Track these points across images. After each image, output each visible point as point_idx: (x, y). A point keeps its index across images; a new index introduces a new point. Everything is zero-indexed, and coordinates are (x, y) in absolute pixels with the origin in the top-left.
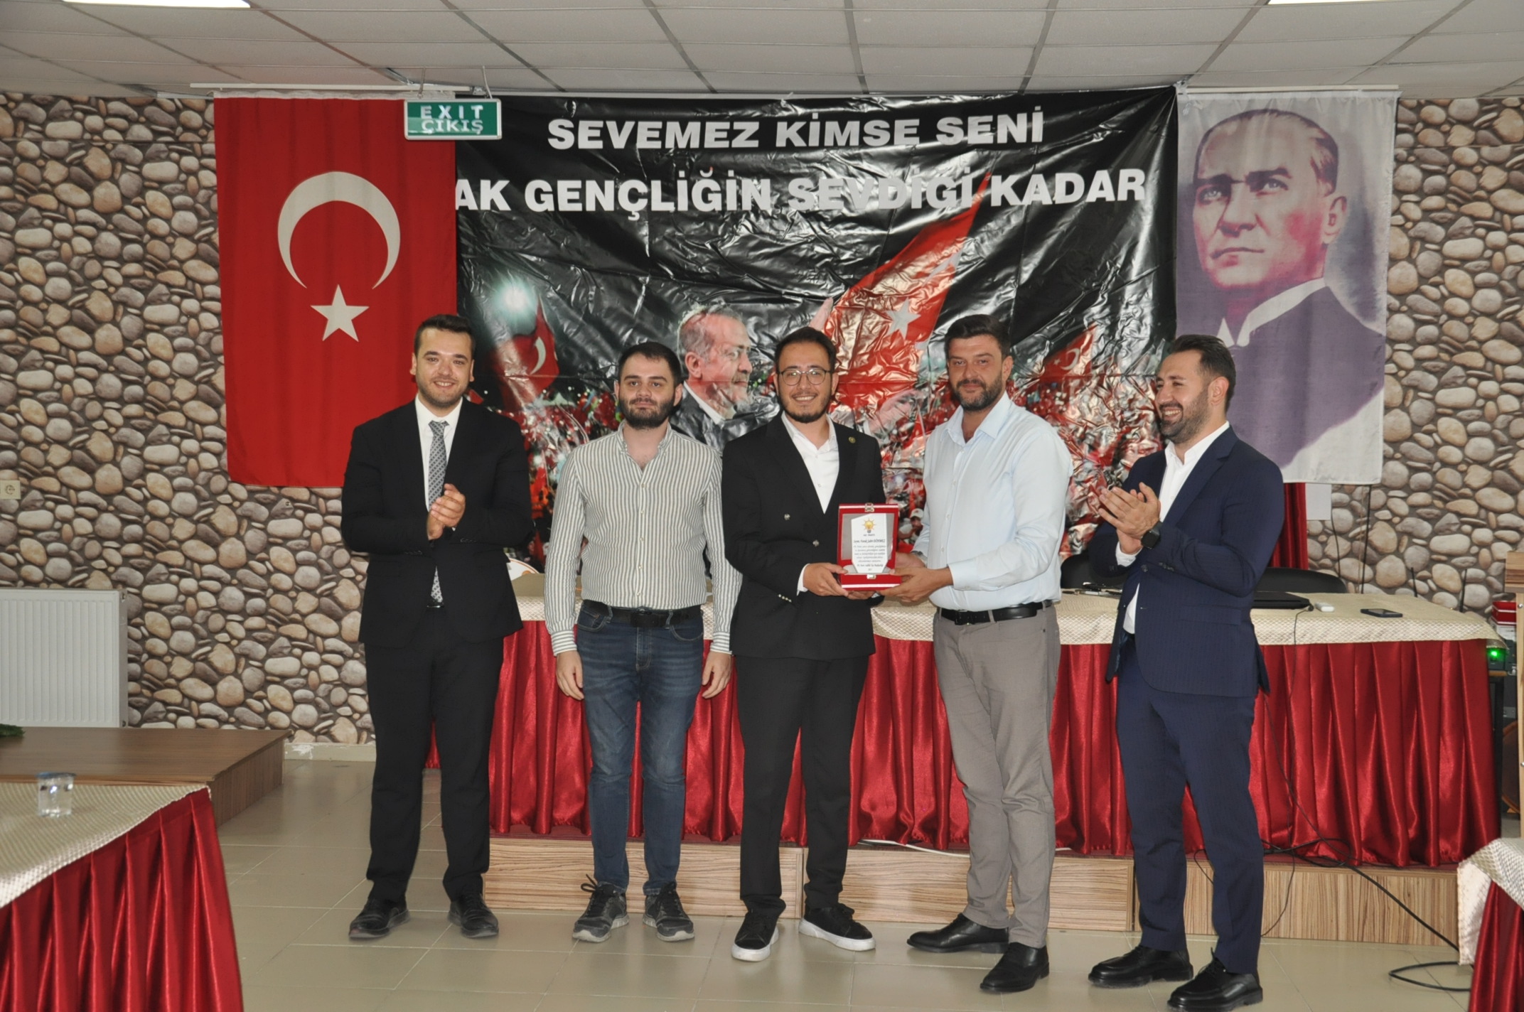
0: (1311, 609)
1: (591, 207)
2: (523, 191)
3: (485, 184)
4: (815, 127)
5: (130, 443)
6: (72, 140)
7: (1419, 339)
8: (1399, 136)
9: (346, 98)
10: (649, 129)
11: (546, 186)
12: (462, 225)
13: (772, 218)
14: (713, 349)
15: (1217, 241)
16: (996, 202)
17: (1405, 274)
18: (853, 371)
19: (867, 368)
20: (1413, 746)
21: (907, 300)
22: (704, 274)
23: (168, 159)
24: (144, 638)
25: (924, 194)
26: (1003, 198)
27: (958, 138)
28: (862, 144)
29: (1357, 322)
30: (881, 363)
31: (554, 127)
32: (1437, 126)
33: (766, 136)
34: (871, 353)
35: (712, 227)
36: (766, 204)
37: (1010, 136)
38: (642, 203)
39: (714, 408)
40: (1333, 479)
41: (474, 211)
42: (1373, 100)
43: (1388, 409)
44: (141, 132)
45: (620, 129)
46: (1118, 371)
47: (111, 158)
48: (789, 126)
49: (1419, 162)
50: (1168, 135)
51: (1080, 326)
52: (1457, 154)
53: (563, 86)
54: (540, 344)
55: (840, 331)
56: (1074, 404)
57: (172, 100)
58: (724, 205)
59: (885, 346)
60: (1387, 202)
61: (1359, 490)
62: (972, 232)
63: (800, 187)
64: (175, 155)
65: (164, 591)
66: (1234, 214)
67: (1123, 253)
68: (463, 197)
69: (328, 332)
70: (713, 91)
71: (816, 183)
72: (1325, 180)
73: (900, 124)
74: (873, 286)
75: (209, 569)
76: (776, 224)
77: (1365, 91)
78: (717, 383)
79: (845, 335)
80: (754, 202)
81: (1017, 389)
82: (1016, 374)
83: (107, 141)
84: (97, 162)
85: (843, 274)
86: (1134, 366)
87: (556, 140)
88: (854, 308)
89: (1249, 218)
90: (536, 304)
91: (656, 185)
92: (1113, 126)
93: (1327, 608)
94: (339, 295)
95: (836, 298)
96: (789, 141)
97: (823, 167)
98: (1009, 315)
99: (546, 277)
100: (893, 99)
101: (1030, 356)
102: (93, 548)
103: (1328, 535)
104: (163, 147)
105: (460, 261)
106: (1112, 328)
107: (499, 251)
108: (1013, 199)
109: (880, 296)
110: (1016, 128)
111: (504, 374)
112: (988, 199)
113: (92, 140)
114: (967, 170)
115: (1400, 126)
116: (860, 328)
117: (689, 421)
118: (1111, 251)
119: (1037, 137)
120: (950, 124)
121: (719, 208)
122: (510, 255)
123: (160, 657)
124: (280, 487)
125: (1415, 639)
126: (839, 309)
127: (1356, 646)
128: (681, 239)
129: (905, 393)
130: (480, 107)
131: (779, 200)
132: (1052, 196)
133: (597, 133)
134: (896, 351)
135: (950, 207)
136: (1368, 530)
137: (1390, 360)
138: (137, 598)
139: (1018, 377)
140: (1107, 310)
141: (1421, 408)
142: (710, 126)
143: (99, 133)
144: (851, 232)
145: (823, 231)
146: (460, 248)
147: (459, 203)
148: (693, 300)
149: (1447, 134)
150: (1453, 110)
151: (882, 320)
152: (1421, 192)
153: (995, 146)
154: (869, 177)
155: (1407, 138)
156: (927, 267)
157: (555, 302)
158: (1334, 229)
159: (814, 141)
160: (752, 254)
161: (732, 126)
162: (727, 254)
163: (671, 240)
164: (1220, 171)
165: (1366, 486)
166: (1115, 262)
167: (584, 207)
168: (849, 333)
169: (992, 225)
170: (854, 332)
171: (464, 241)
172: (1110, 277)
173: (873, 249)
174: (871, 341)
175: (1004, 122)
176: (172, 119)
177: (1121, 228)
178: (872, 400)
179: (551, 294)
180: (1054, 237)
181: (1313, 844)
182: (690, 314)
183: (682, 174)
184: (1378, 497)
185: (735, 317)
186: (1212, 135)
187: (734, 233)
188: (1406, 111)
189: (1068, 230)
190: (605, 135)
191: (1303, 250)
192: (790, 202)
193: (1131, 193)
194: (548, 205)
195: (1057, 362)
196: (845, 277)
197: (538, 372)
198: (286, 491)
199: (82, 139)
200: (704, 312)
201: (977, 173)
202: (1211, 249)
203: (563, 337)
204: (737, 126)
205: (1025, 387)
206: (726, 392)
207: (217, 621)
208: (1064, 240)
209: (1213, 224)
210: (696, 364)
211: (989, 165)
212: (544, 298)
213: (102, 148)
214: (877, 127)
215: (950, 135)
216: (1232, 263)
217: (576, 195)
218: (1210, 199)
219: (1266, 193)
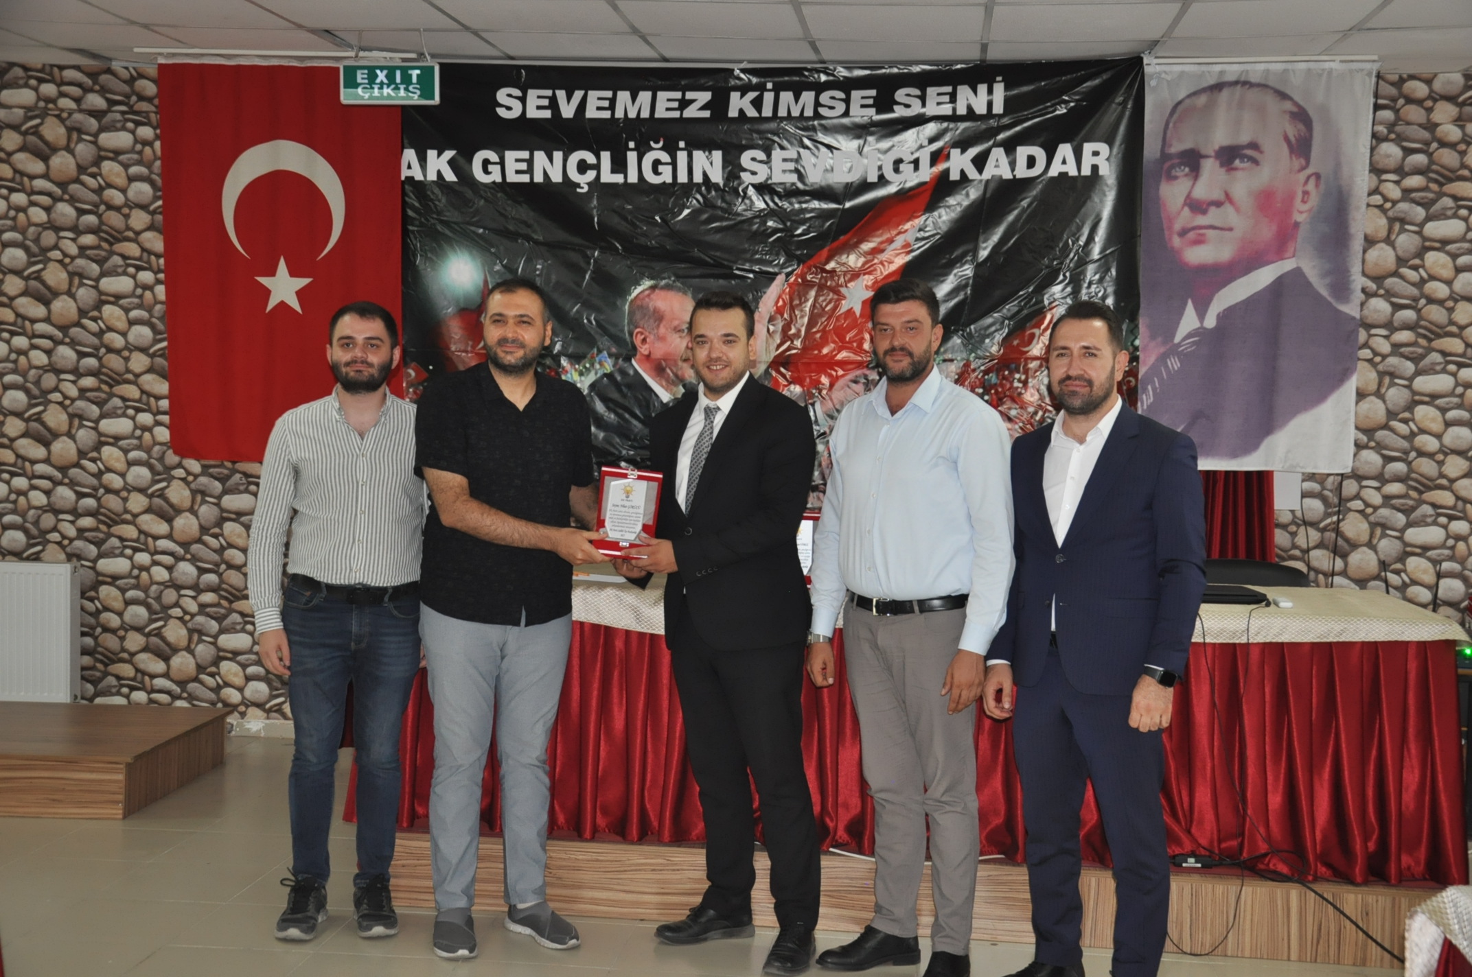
0: (1268, 605)
1: (539, 178)
2: (470, 161)
3: (432, 154)
4: (769, 97)
5: (85, 416)
6: (28, 109)
7: (1396, 324)
8: (1378, 113)
9: (291, 64)
10: (599, 99)
11: (492, 156)
12: (409, 197)
13: (724, 190)
14: (662, 326)
15: (1185, 218)
16: (955, 176)
17: (1382, 256)
18: (805, 349)
19: (820, 347)
20: (1374, 753)
21: (862, 277)
22: (654, 248)
23: (124, 129)
24: (98, 612)
25: (880, 168)
26: (962, 172)
27: (916, 109)
29: (1329, 304)
30: (834, 342)
31: (502, 95)
32: (1419, 102)
33: (719, 105)
34: (824, 331)
35: (662, 200)
36: (717, 177)
37: (970, 108)
38: (591, 175)
39: (662, 386)
40: (1302, 467)
41: (420, 182)
42: (1351, 71)
43: (1361, 395)
44: (96, 101)
45: (569, 98)
47: (66, 127)
48: (742, 96)
49: (1399, 139)
50: (1134, 107)
51: (1041, 305)
52: (1440, 131)
53: (512, 53)
55: (792, 309)
56: (1033, 387)
57: (127, 68)
58: (675, 177)
59: (838, 324)
60: (1362, 181)
61: (1331, 479)
62: (931, 207)
63: (753, 159)
64: (130, 125)
65: (119, 565)
66: (1203, 189)
67: (1086, 232)
68: (409, 167)
69: (271, 304)
70: (666, 60)
71: (769, 155)
72: (1299, 156)
73: (856, 95)
74: (827, 262)
75: (163, 544)
76: (728, 198)
77: (1342, 61)
78: (665, 360)
79: (797, 312)
80: (705, 175)
81: (974, 370)
82: (973, 355)
83: (62, 110)
84: (53, 131)
85: (797, 249)
87: (504, 109)
88: (808, 285)
89: (1217, 195)
90: (482, 277)
91: (606, 156)
92: (1077, 97)
93: (1285, 604)
94: (282, 266)
95: (788, 275)
96: (741, 111)
97: (776, 139)
98: (966, 294)
99: (493, 250)
100: (850, 68)
101: (988, 336)
102: (48, 520)
103: (1298, 526)
104: (118, 117)
105: (405, 233)
107: (446, 224)
108: (972, 173)
109: (833, 271)
110: (976, 99)
111: (449, 349)
112: (946, 172)
113: (46, 108)
114: (926, 143)
115: (1380, 101)
116: (814, 306)
117: (636, 399)
118: (1073, 228)
119: (998, 108)
120: (908, 95)
121: (669, 180)
122: (456, 227)
123: (113, 631)
124: (234, 462)
125: (1377, 639)
126: (790, 285)
127: (1314, 646)
128: (630, 212)
129: (858, 372)
130: (418, 72)
131: (730, 172)
132: (1013, 170)
133: (546, 102)
134: (849, 329)
135: (910, 178)
136: (1339, 521)
137: (1366, 345)
138: (91, 572)
139: (976, 358)
140: (1069, 289)
141: (1397, 396)
142: (662, 95)
143: (54, 101)
144: (804, 206)
145: (776, 204)
146: (405, 220)
147: (405, 173)
148: (642, 276)
149: (1429, 110)
150: (1437, 85)
151: (836, 297)
152: (1401, 172)
153: (954, 118)
154: (823, 149)
155: (1387, 115)
156: (882, 243)
159: (767, 112)
160: (703, 227)
161: (684, 95)
162: (678, 227)
163: (621, 213)
164: (1187, 145)
165: (1337, 475)
166: (1078, 239)
167: (532, 178)
168: (802, 311)
169: (951, 201)
170: (807, 309)
171: (410, 213)
172: (1072, 255)
173: (828, 224)
174: (824, 319)
175: (964, 92)
176: (126, 88)
177: (1084, 203)
178: (825, 380)
179: (497, 268)
180: (1016, 212)
181: (1265, 855)
182: (639, 289)
183: (632, 145)
184: (1350, 487)
185: (685, 293)
186: (1180, 108)
187: (684, 207)
188: (1388, 86)
189: (1029, 206)
190: (553, 104)
191: (1274, 228)
192: (743, 175)
193: (1095, 168)
194: (496, 176)
195: (1015, 343)
196: (799, 253)
198: (239, 466)
199: (36, 107)
200: (653, 288)
201: (936, 146)
202: (1177, 226)
205: (982, 368)
206: (674, 370)
207: (170, 596)
208: (1024, 217)
209: (1181, 200)
210: (644, 341)
211: (948, 138)
212: (491, 272)
213: (58, 116)
214: (833, 98)
215: (908, 106)
216: (1199, 241)
217: (524, 166)
218: (1178, 174)
219: (1236, 169)
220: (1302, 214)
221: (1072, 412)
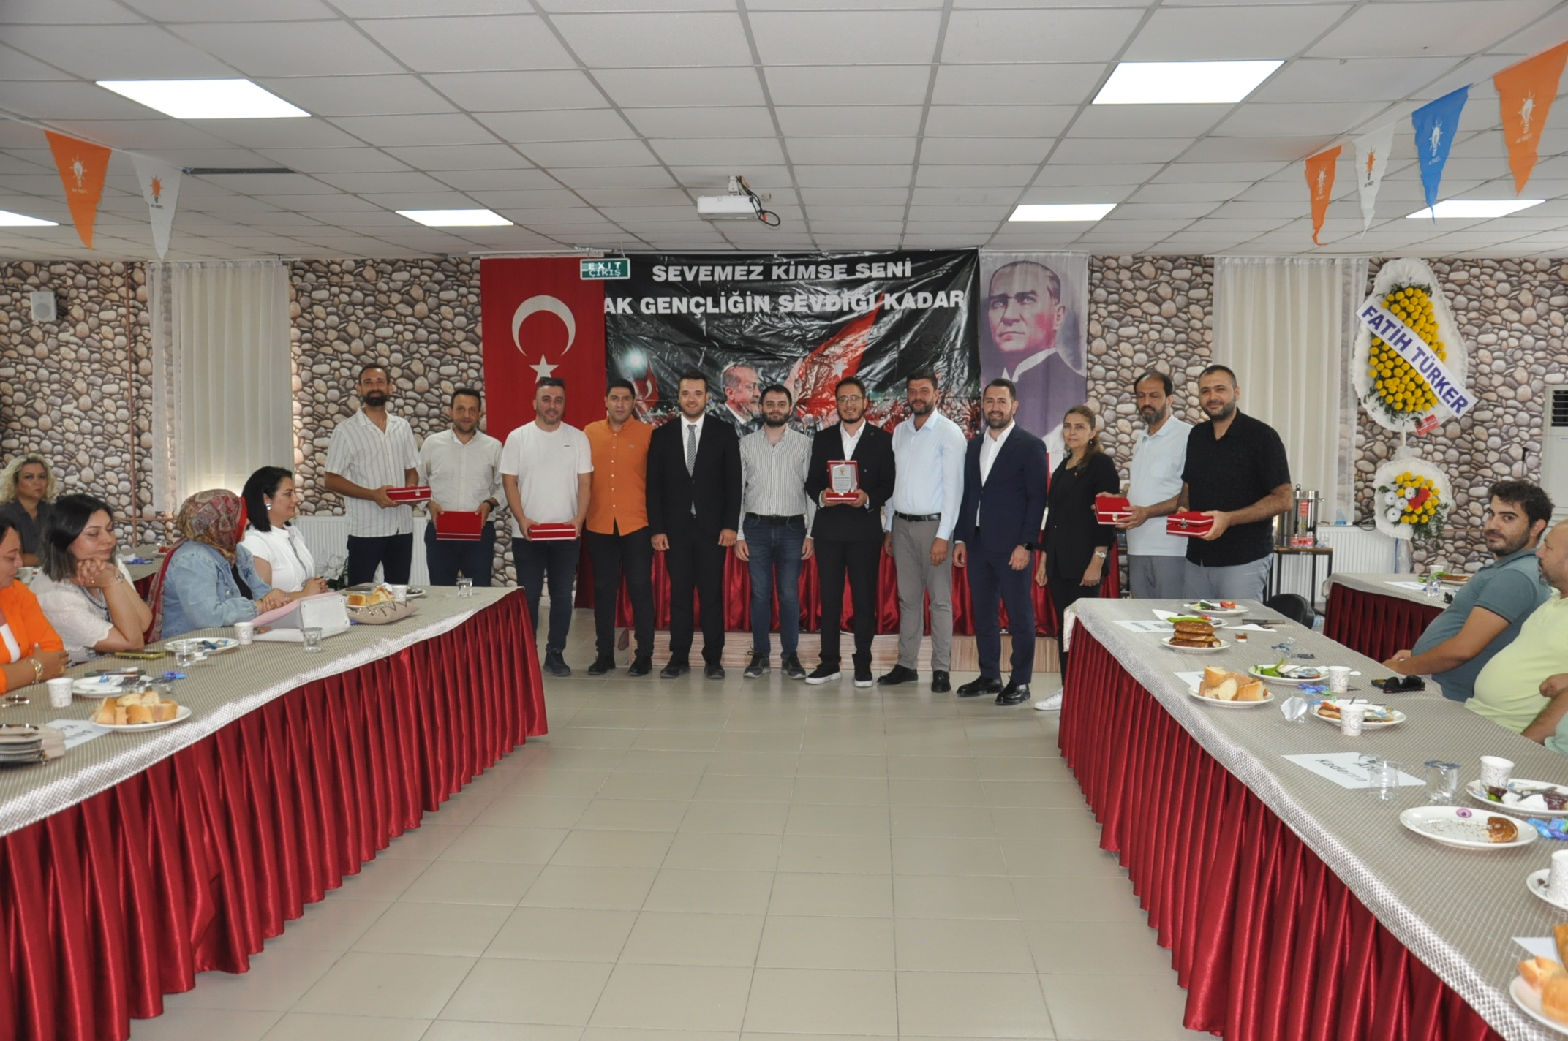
1: (675, 311)
2: (639, 303)
3: (619, 300)
4: (792, 269)
6: (404, 281)
8: (1093, 275)
9: (546, 257)
10: (706, 270)
11: (651, 300)
12: (608, 322)
13: (770, 316)
14: (740, 385)
15: (1002, 328)
16: (887, 307)
17: (1099, 344)
18: (814, 395)
19: (821, 394)
21: (842, 358)
22: (735, 345)
23: (453, 289)
25: (850, 303)
26: (891, 306)
27: (867, 274)
28: (817, 277)
29: (1071, 369)
31: (656, 270)
32: (1113, 269)
33: (767, 273)
34: (823, 386)
35: (739, 321)
36: (767, 309)
37: (894, 274)
38: (702, 309)
39: (741, 416)
41: (614, 315)
42: (1077, 256)
44: (439, 276)
45: (690, 270)
46: (952, 395)
47: (423, 290)
48: (779, 268)
49: (1103, 287)
50: (975, 273)
52: (1124, 283)
53: (660, 248)
54: (649, 384)
55: (807, 375)
57: (455, 259)
58: (745, 309)
59: (830, 382)
60: (1086, 308)
62: (875, 323)
63: (785, 300)
64: (456, 287)
66: (1009, 314)
67: (953, 334)
68: (608, 307)
69: (537, 378)
70: (739, 250)
71: (793, 298)
72: (1055, 298)
73: (837, 267)
74: (824, 351)
76: (773, 319)
77: (1072, 253)
78: (742, 403)
79: (809, 376)
80: (761, 308)
83: (422, 281)
84: (417, 292)
86: (960, 392)
87: (657, 277)
88: (814, 363)
89: (1017, 317)
90: (647, 362)
91: (709, 300)
92: (947, 268)
94: (543, 359)
95: (804, 358)
96: (779, 276)
97: (797, 289)
99: (652, 348)
100: (834, 254)
104: (450, 283)
105: (606, 340)
106: (948, 373)
107: (627, 335)
108: (896, 306)
109: (827, 356)
110: (897, 269)
112: (883, 306)
113: (414, 281)
114: (872, 291)
115: (1093, 269)
116: (817, 373)
118: (947, 332)
119: (908, 274)
120: (863, 267)
121: (742, 311)
122: (633, 337)
126: (806, 363)
128: (723, 327)
130: (619, 263)
131: (774, 306)
132: (916, 304)
135: (864, 309)
140: (945, 363)
141: (1109, 414)
142: (738, 268)
143: (418, 277)
144: (812, 323)
145: (798, 322)
146: (607, 334)
147: (606, 310)
149: (1118, 273)
150: (1121, 262)
151: (829, 369)
152: (1106, 303)
153: (886, 278)
154: (821, 295)
155: (1098, 275)
156: (851, 342)
157: (657, 361)
158: (1060, 323)
159: (792, 276)
160: (760, 335)
161: (749, 268)
162: (747, 335)
163: (718, 328)
164: (1001, 292)
166: (949, 338)
167: (672, 311)
168: (812, 376)
169: (885, 319)
170: (814, 375)
171: (608, 330)
172: (946, 346)
173: (824, 332)
174: (823, 380)
175: (891, 266)
176: (455, 269)
177: (952, 320)
178: (824, 411)
179: (655, 357)
180: (918, 325)
182: (728, 367)
183: (723, 293)
185: (751, 368)
186: (997, 273)
187: (750, 324)
188: (1096, 261)
189: (925, 322)
190: (682, 274)
191: (1045, 333)
192: (780, 308)
193: (957, 303)
194: (653, 310)
196: (809, 346)
197: (649, 398)
199: (409, 280)
200: (735, 366)
201: (877, 292)
202: (998, 332)
203: (661, 379)
204: (752, 268)
206: (747, 408)
208: (921, 329)
209: (999, 320)
210: (731, 393)
211: (884, 288)
212: (653, 360)
213: (419, 285)
214: (825, 269)
215: (863, 273)
216: (1009, 339)
217: (667, 305)
218: (997, 306)
219: (1025, 304)
220: (1058, 325)
221: (993, 427)
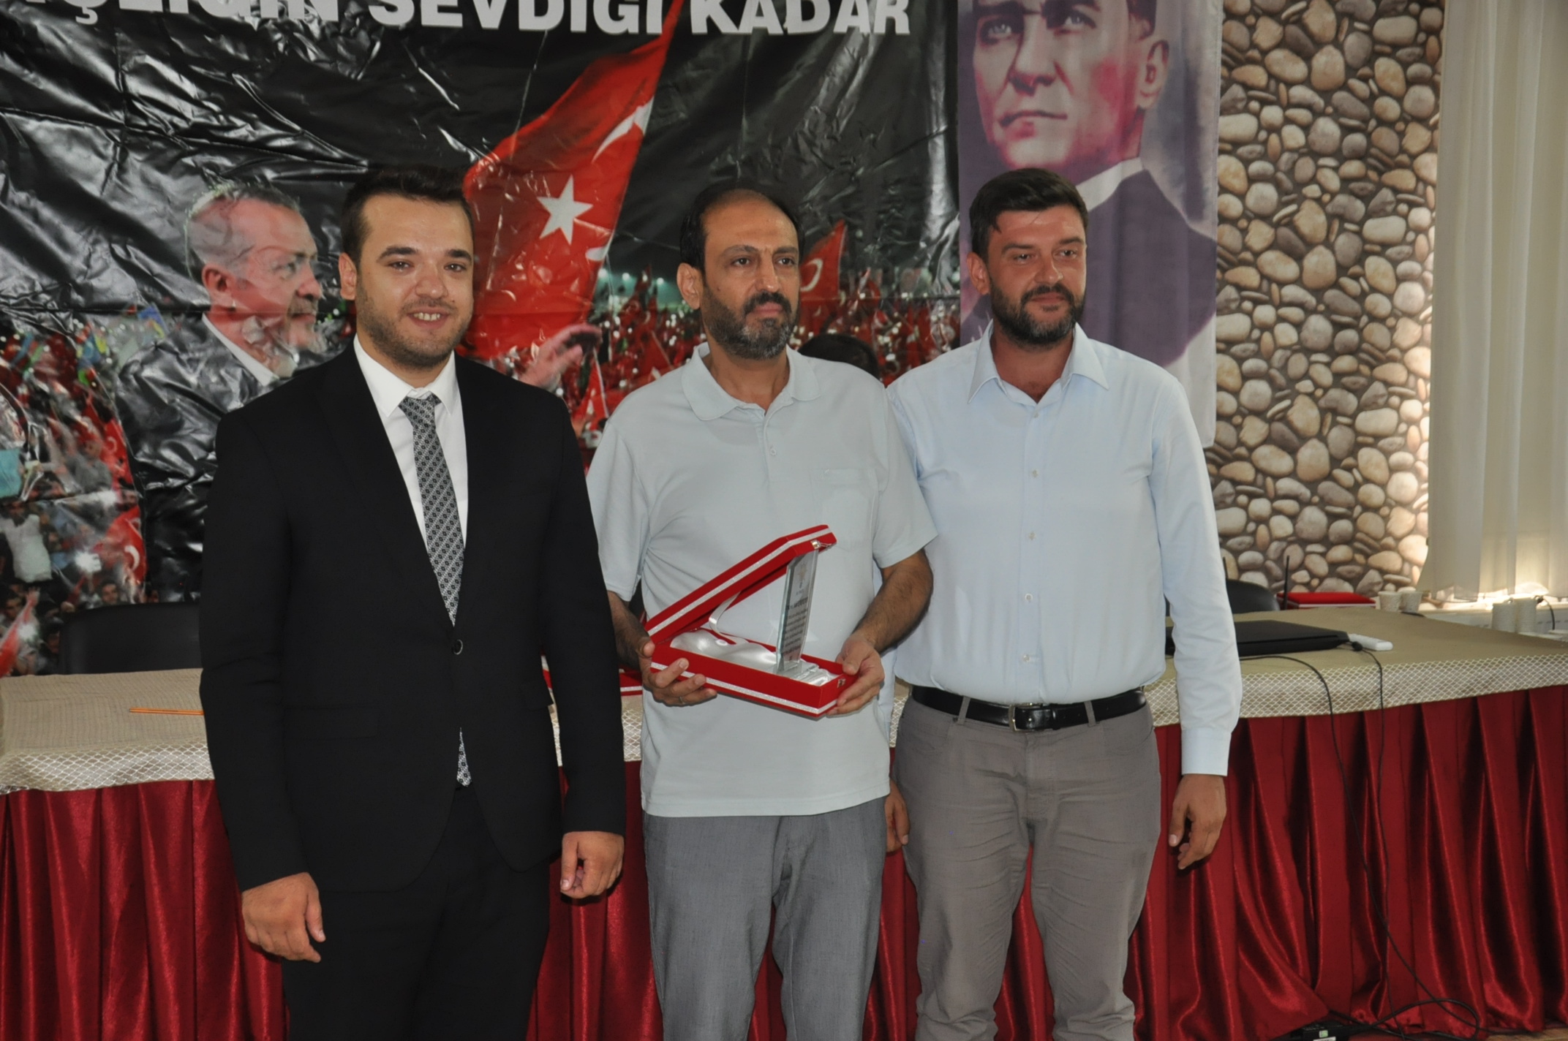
15: (1009, 100)
16: (699, 27)
26: (710, 22)
29: (1184, 223)
36: (329, 11)
39: (255, 359)
43: (1218, 348)
60: (1215, 51)
66: (1030, 60)
72: (1141, 17)
89: (1045, 68)
108: (726, 25)
131: (352, 4)
132: (782, 21)
158: (1153, 88)
169: (693, 64)
173: (513, 96)
191: (1115, 114)
202: (999, 111)
209: (1002, 74)
210: (221, 284)
216: (1026, 133)
218: (999, 36)
219: (1066, 32)
220: (1147, 97)
